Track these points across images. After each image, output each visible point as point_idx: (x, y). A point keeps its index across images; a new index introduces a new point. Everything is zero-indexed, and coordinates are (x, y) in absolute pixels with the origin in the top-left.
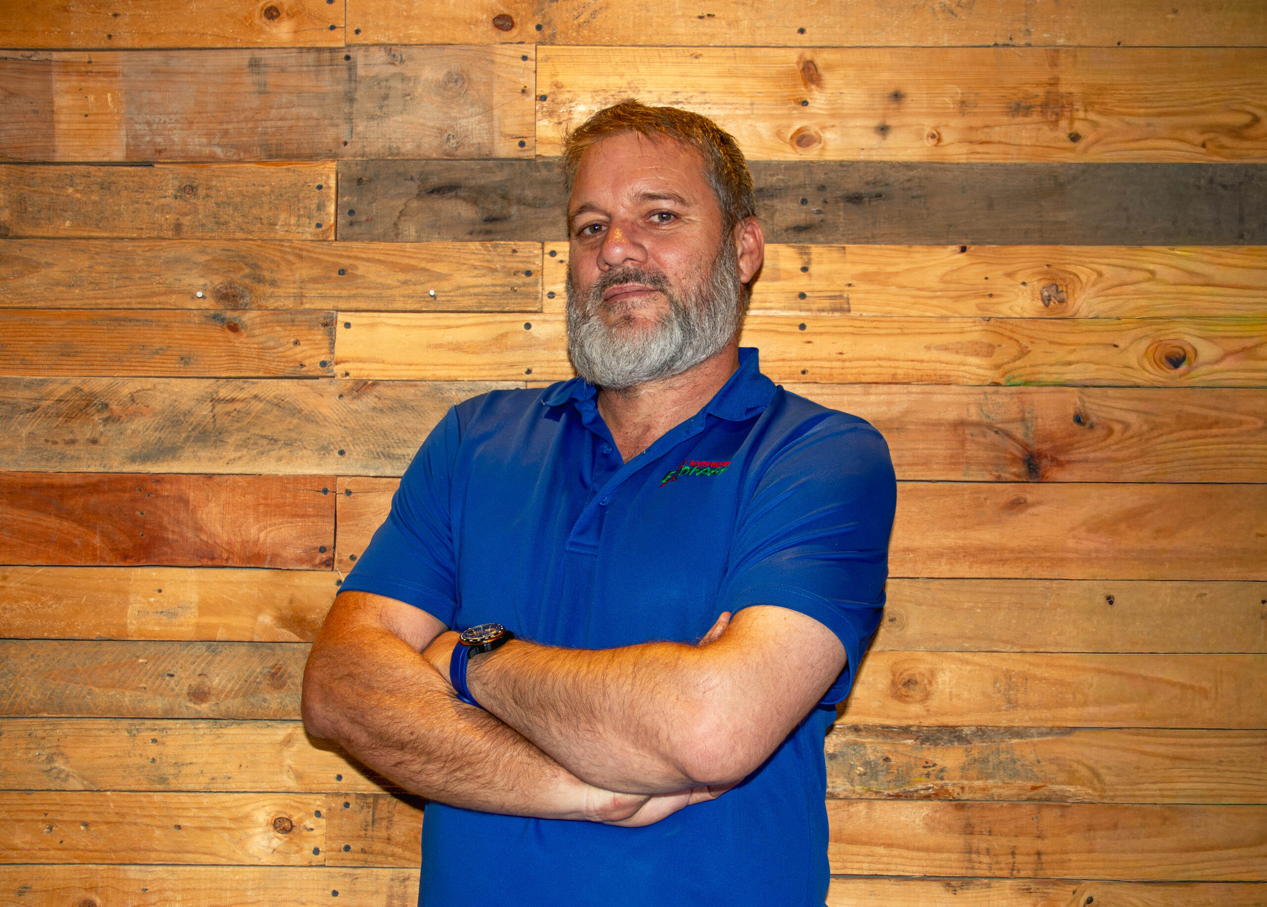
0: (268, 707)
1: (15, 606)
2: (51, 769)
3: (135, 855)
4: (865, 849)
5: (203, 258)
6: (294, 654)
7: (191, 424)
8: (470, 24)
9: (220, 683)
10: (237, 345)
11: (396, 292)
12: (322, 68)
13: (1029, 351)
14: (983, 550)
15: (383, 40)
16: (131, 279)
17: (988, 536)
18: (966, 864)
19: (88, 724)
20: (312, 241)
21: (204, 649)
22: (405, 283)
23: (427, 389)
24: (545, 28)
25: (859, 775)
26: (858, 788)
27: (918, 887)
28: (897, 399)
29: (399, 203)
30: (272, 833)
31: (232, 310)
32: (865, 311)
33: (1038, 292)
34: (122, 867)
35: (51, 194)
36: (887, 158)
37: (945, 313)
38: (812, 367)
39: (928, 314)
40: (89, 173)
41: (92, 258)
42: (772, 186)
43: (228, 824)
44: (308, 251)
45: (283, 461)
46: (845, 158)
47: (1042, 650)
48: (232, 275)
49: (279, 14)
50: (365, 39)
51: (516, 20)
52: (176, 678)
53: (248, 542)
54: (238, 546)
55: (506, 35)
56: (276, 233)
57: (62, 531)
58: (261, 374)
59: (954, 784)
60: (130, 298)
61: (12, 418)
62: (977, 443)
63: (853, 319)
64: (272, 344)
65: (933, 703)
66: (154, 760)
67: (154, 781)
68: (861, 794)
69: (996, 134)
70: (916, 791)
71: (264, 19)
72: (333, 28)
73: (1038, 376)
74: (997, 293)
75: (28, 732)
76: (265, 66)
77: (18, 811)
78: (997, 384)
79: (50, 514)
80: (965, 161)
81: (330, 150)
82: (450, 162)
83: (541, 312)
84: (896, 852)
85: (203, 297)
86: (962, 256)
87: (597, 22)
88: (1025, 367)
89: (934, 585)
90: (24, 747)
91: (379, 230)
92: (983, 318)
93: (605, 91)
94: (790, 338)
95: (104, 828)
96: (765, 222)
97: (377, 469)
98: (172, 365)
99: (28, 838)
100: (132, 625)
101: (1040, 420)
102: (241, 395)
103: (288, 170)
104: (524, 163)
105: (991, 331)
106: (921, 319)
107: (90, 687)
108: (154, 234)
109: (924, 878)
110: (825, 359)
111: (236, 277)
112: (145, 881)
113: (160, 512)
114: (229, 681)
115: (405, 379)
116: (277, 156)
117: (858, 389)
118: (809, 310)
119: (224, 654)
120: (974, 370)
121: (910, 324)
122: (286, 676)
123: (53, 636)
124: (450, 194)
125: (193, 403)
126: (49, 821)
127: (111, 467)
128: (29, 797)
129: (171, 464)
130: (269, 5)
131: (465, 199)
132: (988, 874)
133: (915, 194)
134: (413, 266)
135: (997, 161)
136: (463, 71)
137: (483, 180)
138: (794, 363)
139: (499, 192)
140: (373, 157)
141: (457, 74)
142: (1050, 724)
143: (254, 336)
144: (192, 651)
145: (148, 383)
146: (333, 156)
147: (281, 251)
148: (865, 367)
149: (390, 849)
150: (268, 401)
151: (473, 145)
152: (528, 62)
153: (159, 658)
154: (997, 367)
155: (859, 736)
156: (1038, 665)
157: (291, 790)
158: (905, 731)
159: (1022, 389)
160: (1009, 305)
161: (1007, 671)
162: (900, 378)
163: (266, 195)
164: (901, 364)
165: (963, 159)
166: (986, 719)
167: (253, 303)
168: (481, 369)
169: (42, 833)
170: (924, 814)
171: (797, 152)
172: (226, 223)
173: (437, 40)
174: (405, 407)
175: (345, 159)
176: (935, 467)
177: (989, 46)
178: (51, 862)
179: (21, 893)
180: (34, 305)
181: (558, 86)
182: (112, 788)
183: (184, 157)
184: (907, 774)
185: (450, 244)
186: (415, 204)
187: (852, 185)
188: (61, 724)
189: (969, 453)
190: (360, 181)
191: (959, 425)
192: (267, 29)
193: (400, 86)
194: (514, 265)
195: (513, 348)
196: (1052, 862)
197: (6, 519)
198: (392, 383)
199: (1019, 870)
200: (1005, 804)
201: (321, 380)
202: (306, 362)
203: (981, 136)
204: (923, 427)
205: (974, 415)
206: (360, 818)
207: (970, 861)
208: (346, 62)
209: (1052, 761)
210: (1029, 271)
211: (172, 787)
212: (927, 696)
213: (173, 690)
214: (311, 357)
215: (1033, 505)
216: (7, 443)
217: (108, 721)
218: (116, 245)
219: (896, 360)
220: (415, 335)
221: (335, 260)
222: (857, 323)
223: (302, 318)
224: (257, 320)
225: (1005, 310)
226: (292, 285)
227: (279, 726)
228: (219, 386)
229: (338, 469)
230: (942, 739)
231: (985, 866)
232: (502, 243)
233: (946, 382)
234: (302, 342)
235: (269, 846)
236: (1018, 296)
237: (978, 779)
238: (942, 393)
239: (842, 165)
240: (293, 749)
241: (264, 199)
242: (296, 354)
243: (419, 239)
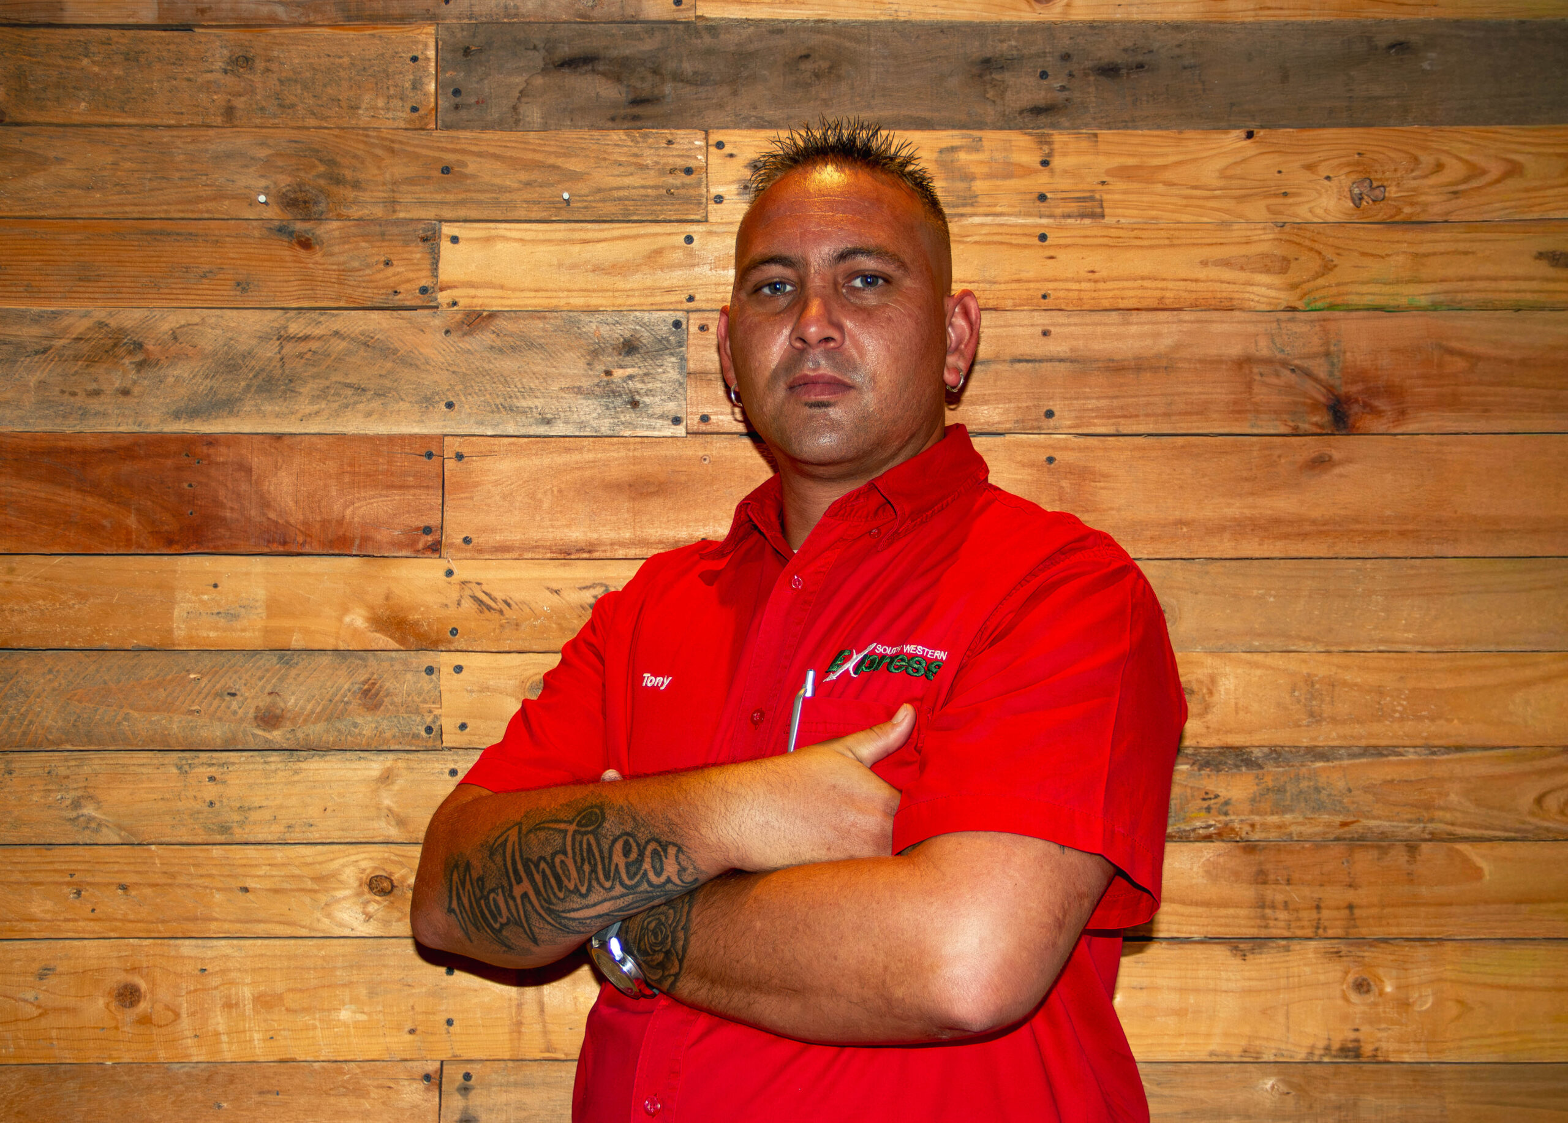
0: (360, 734)
1: (26, 607)
2: (77, 818)
3: (190, 926)
5: (263, 153)
7: (253, 368)
9: (296, 705)
10: (311, 265)
11: (515, 196)
13: (1335, 266)
14: (1277, 521)
16: (168, 179)
17: (1283, 504)
18: (1258, 921)
19: (124, 758)
20: (406, 129)
21: (275, 660)
23: (559, 322)
27: (1198, 951)
28: (1165, 329)
29: (519, 80)
30: (368, 896)
31: (303, 220)
32: (1124, 216)
33: (1347, 189)
34: (172, 942)
35: (59, 66)
36: (1151, 17)
37: (1226, 217)
38: (1056, 290)
39: (1205, 220)
40: (109, 39)
41: (117, 152)
42: (1002, 56)
43: (309, 884)
44: (401, 142)
45: (375, 416)
46: (1097, 17)
47: (1352, 649)
48: (302, 174)
52: (239, 698)
53: (329, 521)
54: (318, 526)
56: (359, 119)
57: (85, 509)
58: (342, 304)
59: (1242, 821)
60: (169, 204)
61: (16, 362)
62: (1267, 385)
63: (1108, 227)
64: (356, 264)
65: (1212, 718)
66: (211, 803)
67: (212, 830)
70: (1194, 830)
73: (1346, 298)
74: (1294, 190)
75: (46, 770)
77: (35, 871)
78: (1294, 309)
79: (69, 487)
80: (1251, 19)
81: (427, 11)
82: (584, 26)
83: (707, 221)
84: (1168, 908)
85: (266, 203)
86: (1249, 141)
88: (1330, 286)
89: (1214, 567)
90: (42, 788)
91: (494, 114)
92: (1275, 224)
94: (1027, 252)
95: (148, 891)
96: (994, 102)
97: (498, 425)
98: (225, 293)
99: (49, 905)
100: (180, 632)
101: (1348, 354)
102: (317, 331)
103: (373, 35)
104: (681, 27)
105: (1286, 241)
106: (1198, 226)
107: (126, 710)
108: (198, 120)
109: (1207, 940)
110: (1073, 280)
111: (308, 176)
112: (203, 959)
113: (213, 484)
115: (530, 308)
116: (358, 18)
117: (1115, 316)
118: (1050, 216)
119: (300, 666)
120: (1263, 291)
121: (1183, 233)
122: (382, 694)
123: (76, 646)
124: (585, 68)
125: (254, 342)
126: (76, 884)
127: (149, 425)
128: (49, 853)
129: (227, 421)
131: (604, 74)
132: (1286, 934)
133: (1186, 63)
134: (539, 162)
135: (1293, 19)
137: (628, 50)
138: (1032, 285)
139: (649, 64)
140: (484, 19)
142: (1363, 743)
143: (332, 255)
144: (261, 663)
145: (195, 317)
146: (431, 17)
147: (365, 143)
148: (1123, 289)
150: (352, 339)
151: (614, 3)
153: (217, 672)
154: (1294, 287)
156: (1347, 668)
157: (391, 840)
159: (1326, 314)
160: (1307, 206)
161: (1309, 675)
162: (1169, 302)
163: (344, 69)
164: (1170, 285)
166: (1283, 737)
167: (330, 211)
168: (628, 296)
169: (67, 898)
170: (1203, 860)
171: (1034, 11)
172: (293, 106)
174: (531, 346)
175: (448, 21)
176: (1215, 416)
178: (81, 935)
179: (41, 977)
180: (42, 213)
182: (158, 841)
183: (235, 19)
184: (1182, 809)
185: (586, 134)
186: (539, 81)
187: (1107, 51)
188: (90, 759)
189: (1257, 399)
190: (467, 51)
191: (1244, 363)
194: (671, 160)
195: (672, 267)
196: (1368, 918)
197: (12, 494)
198: (515, 314)
199: (1325, 928)
200: (1307, 845)
201: (419, 312)
202: (401, 289)
204: (1198, 366)
205: (1264, 349)
207: (1263, 917)
209: (1367, 789)
210: (1336, 162)
211: (237, 838)
212: (1207, 709)
213: (235, 713)
215: (1340, 463)
216: (9, 395)
217: (150, 754)
218: (148, 135)
219: (1164, 280)
220: (543, 253)
221: (437, 154)
222: (1113, 232)
223: (395, 230)
224: (337, 233)
225: (1303, 213)
226: (381, 188)
227: (375, 758)
228: (288, 320)
229: (445, 426)
230: (1226, 763)
231: (1282, 924)
232: (654, 131)
233: (1227, 307)
234: (395, 263)
235: (364, 913)
236: (1320, 195)
237: (1272, 814)
238: (1222, 322)
239: (1093, 27)
240: (396, 787)
241: (342, 74)
242: (388, 278)
243: (545, 127)
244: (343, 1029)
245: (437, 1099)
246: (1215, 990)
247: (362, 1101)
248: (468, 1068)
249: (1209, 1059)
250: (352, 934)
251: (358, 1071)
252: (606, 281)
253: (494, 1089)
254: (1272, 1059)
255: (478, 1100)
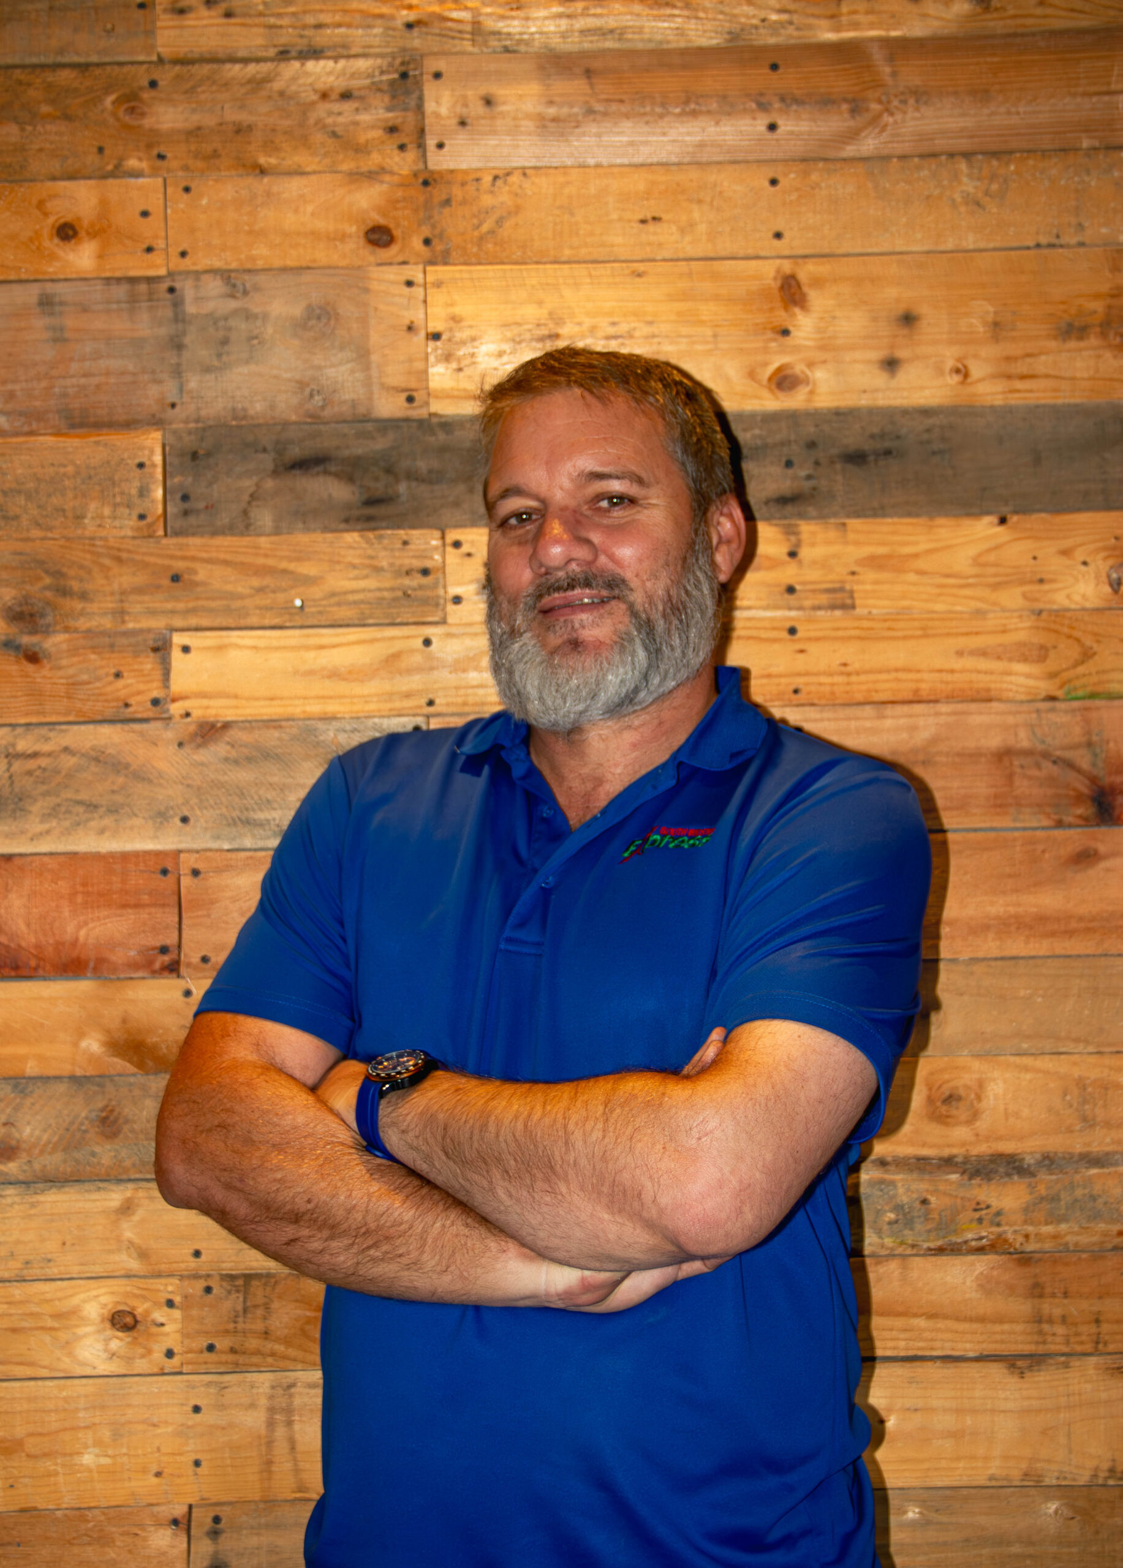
0: (99, 1163)
4: (899, 1322)
6: (130, 1091)
8: (335, 239)
9: (31, 1135)
10: (39, 680)
11: (248, 602)
12: (137, 305)
14: (1042, 919)
15: (217, 264)
17: (1048, 901)
18: (1036, 1338)
20: (134, 537)
21: (9, 1088)
22: (261, 590)
23: (295, 731)
24: (435, 242)
25: (890, 1223)
26: (888, 1241)
27: (973, 1370)
28: (921, 722)
29: (248, 484)
30: (110, 1332)
31: (30, 633)
32: (875, 607)
33: (1104, 575)
36: (897, 403)
37: (981, 606)
38: (807, 684)
39: (959, 608)
42: (746, 445)
43: (50, 1323)
44: (129, 551)
45: (107, 834)
46: (841, 404)
48: (28, 587)
49: (75, 234)
50: (194, 264)
51: (397, 233)
53: (63, 944)
54: (50, 949)
55: (384, 254)
56: (84, 528)
58: (71, 718)
59: (1015, 1232)
62: (1030, 778)
63: (860, 618)
64: (85, 677)
65: (982, 1125)
68: (892, 1249)
69: (1042, 364)
70: (966, 1242)
71: (56, 240)
72: (149, 250)
73: (1107, 686)
74: (1050, 577)
76: (61, 303)
78: (1053, 698)
80: (1001, 403)
81: (153, 416)
82: (316, 427)
83: (445, 623)
84: (941, 1324)
86: (1000, 529)
87: (506, 231)
88: (1090, 674)
89: (978, 968)
91: (224, 519)
92: (1033, 612)
93: (518, 324)
94: (776, 647)
97: (234, 839)
101: (1112, 745)
102: (46, 748)
103: (97, 443)
104: (414, 424)
105: (1044, 629)
106: (949, 616)
109: (980, 1359)
110: (824, 674)
111: (34, 589)
114: (45, 1131)
115: (265, 718)
116: (81, 425)
117: (868, 710)
118: (800, 608)
119: (36, 1095)
120: (1022, 680)
121: (936, 623)
122: (121, 1121)
124: (317, 469)
130: (62, 221)
131: (337, 475)
132: (1065, 1349)
133: (936, 448)
134: (270, 567)
135: (1043, 402)
136: (328, 304)
137: (360, 449)
138: (783, 680)
139: (382, 464)
140: (211, 423)
141: (320, 308)
143: (60, 668)
146: (156, 422)
147: (92, 553)
148: (877, 682)
149: (269, 1346)
150: (83, 755)
151: (345, 402)
152: (414, 289)
154: (1052, 675)
155: (887, 1172)
156: (1119, 1070)
157: (132, 1273)
158: (948, 1162)
159: (1088, 703)
160: (1066, 592)
161: (1081, 1079)
162: (924, 694)
163: (69, 478)
164: (926, 676)
165: (998, 401)
166: (1055, 1143)
167: (57, 623)
168: (366, 702)
170: (977, 1272)
171: (777, 398)
172: (16, 518)
173: (290, 263)
174: (267, 756)
175: (174, 426)
176: (975, 811)
177: (1028, 248)
181: (455, 319)
184: (952, 1220)
185: (318, 537)
186: (269, 484)
187: (852, 439)
189: (1018, 792)
190: (194, 456)
191: (1004, 755)
192: (61, 253)
193: (243, 326)
194: (406, 561)
195: (409, 671)
198: (250, 724)
199: (1106, 1343)
200: (1084, 1256)
201: (151, 724)
202: (132, 701)
203: (1021, 368)
204: (957, 760)
205: (1024, 740)
206: (228, 1305)
207: (1040, 1332)
208: (168, 296)
210: (1092, 547)
212: (975, 1115)
214: (139, 693)
215: (1106, 857)
219: (919, 671)
220: (277, 660)
221: (166, 562)
222: (866, 624)
223: (124, 641)
224: (64, 646)
225: (1060, 599)
226: (108, 599)
227: (114, 1187)
228: (16, 737)
229: (180, 842)
230: (996, 1172)
231: (1058, 1339)
232: (389, 532)
233: (985, 698)
234: (125, 674)
235: (106, 1350)
236: (1077, 580)
237: (1047, 1224)
238: (981, 713)
239: (839, 415)
240: (136, 1218)
241: (67, 483)
242: (118, 690)
243: (277, 531)
244: (86, 1474)
245: (185, 1545)
246: (993, 1411)
247: (107, 1549)
248: (217, 1511)
249: (989, 1484)
250: (94, 1373)
251: (102, 1518)
252: (342, 688)
253: (244, 1532)
254: (1054, 1482)
255: (228, 1543)
